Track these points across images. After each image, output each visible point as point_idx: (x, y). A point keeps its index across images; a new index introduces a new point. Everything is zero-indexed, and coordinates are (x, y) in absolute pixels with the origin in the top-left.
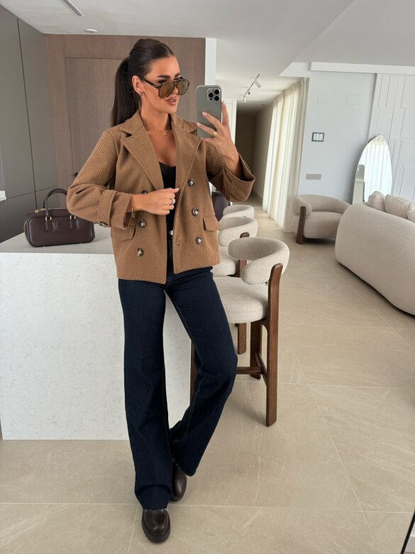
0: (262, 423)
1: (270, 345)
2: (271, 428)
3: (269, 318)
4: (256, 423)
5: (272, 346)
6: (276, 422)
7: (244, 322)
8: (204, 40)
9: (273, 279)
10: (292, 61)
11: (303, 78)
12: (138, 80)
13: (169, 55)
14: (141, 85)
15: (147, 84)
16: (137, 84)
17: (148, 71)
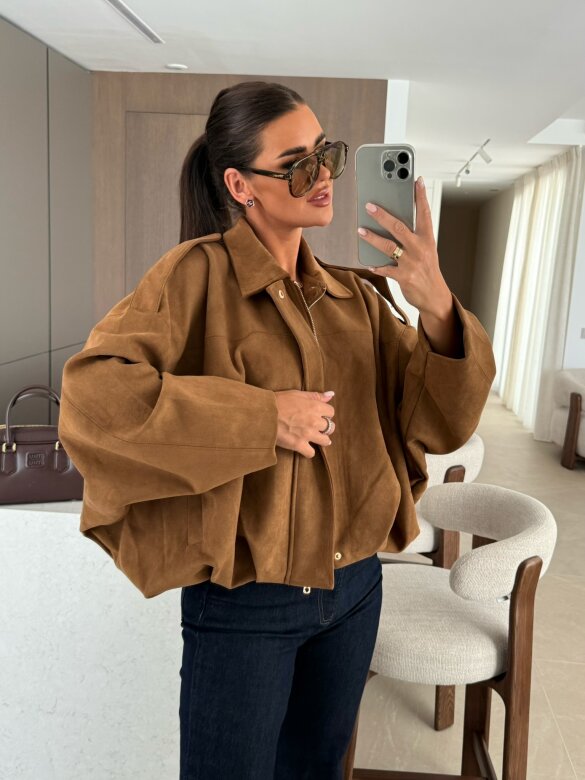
1: (512, 739)
3: (510, 677)
5: (515, 742)
7: (449, 683)
8: (384, 83)
9: (521, 590)
10: (557, 117)
11: (576, 147)
12: (239, 177)
13: (295, 103)
14: (246, 184)
15: (260, 178)
16: (237, 184)
17: (256, 151)
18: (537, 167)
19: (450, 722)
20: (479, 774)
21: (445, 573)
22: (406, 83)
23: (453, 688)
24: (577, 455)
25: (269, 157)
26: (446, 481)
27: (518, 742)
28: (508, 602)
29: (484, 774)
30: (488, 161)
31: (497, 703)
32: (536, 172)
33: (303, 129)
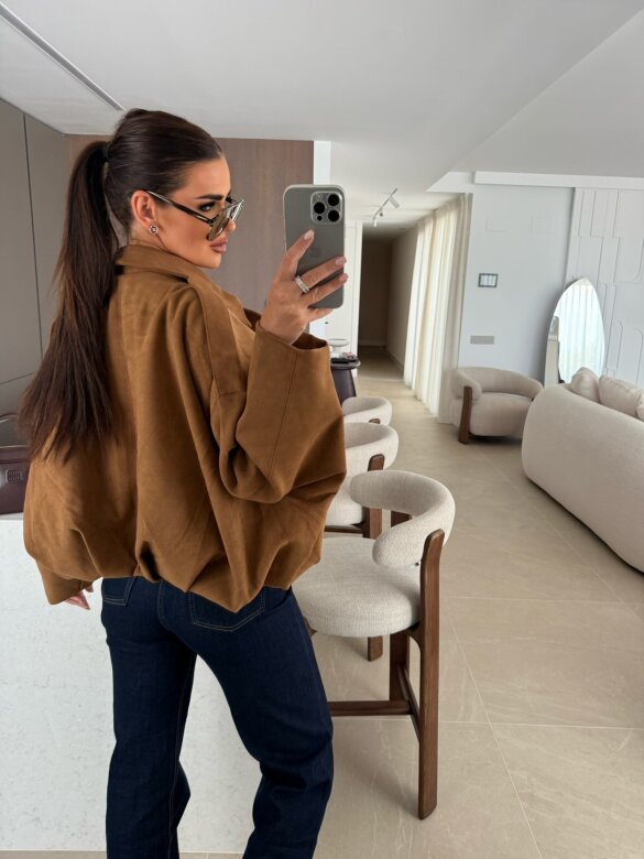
0: (412, 813)
1: (426, 675)
2: (428, 821)
3: (422, 626)
4: (401, 812)
5: (429, 677)
6: (437, 809)
7: (378, 635)
8: (311, 144)
9: (428, 557)
10: (449, 170)
11: (464, 194)
18: (435, 210)
19: (380, 653)
20: (402, 698)
21: (370, 542)
22: (329, 144)
23: (380, 638)
24: (470, 433)
26: (369, 469)
27: (431, 677)
28: (419, 567)
29: (407, 698)
30: (397, 206)
31: (414, 648)
32: (434, 214)
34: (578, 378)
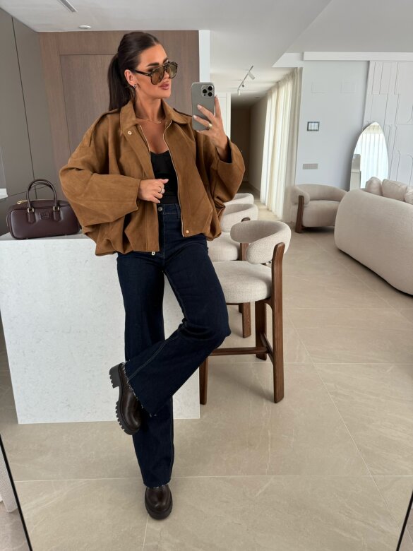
0: (271, 400)
2: (279, 404)
3: (273, 297)
5: (277, 324)
6: (284, 399)
8: (197, 32)
9: (276, 257)
10: (285, 52)
11: (297, 68)
12: (131, 74)
13: (155, 43)
14: (134, 78)
15: (139, 75)
16: (130, 77)
17: (138, 63)
19: (249, 334)
20: (263, 346)
22: (209, 31)
23: (249, 303)
24: (303, 226)
25: (143, 66)
28: (271, 264)
30: (253, 79)
31: (269, 309)
32: (278, 85)
33: (157, 54)
34: (369, 183)
